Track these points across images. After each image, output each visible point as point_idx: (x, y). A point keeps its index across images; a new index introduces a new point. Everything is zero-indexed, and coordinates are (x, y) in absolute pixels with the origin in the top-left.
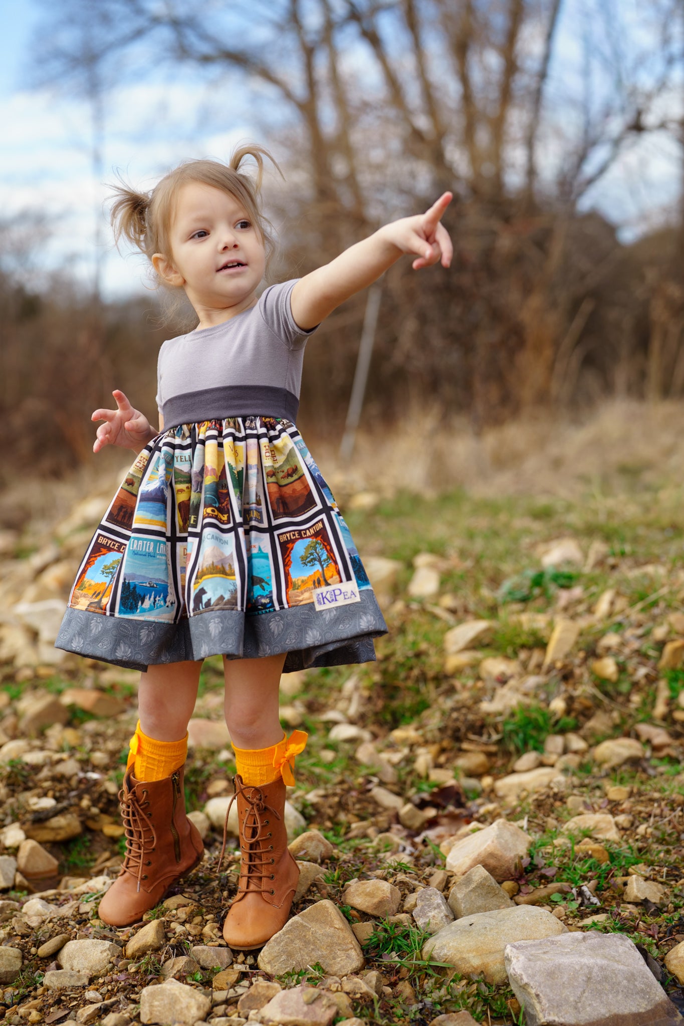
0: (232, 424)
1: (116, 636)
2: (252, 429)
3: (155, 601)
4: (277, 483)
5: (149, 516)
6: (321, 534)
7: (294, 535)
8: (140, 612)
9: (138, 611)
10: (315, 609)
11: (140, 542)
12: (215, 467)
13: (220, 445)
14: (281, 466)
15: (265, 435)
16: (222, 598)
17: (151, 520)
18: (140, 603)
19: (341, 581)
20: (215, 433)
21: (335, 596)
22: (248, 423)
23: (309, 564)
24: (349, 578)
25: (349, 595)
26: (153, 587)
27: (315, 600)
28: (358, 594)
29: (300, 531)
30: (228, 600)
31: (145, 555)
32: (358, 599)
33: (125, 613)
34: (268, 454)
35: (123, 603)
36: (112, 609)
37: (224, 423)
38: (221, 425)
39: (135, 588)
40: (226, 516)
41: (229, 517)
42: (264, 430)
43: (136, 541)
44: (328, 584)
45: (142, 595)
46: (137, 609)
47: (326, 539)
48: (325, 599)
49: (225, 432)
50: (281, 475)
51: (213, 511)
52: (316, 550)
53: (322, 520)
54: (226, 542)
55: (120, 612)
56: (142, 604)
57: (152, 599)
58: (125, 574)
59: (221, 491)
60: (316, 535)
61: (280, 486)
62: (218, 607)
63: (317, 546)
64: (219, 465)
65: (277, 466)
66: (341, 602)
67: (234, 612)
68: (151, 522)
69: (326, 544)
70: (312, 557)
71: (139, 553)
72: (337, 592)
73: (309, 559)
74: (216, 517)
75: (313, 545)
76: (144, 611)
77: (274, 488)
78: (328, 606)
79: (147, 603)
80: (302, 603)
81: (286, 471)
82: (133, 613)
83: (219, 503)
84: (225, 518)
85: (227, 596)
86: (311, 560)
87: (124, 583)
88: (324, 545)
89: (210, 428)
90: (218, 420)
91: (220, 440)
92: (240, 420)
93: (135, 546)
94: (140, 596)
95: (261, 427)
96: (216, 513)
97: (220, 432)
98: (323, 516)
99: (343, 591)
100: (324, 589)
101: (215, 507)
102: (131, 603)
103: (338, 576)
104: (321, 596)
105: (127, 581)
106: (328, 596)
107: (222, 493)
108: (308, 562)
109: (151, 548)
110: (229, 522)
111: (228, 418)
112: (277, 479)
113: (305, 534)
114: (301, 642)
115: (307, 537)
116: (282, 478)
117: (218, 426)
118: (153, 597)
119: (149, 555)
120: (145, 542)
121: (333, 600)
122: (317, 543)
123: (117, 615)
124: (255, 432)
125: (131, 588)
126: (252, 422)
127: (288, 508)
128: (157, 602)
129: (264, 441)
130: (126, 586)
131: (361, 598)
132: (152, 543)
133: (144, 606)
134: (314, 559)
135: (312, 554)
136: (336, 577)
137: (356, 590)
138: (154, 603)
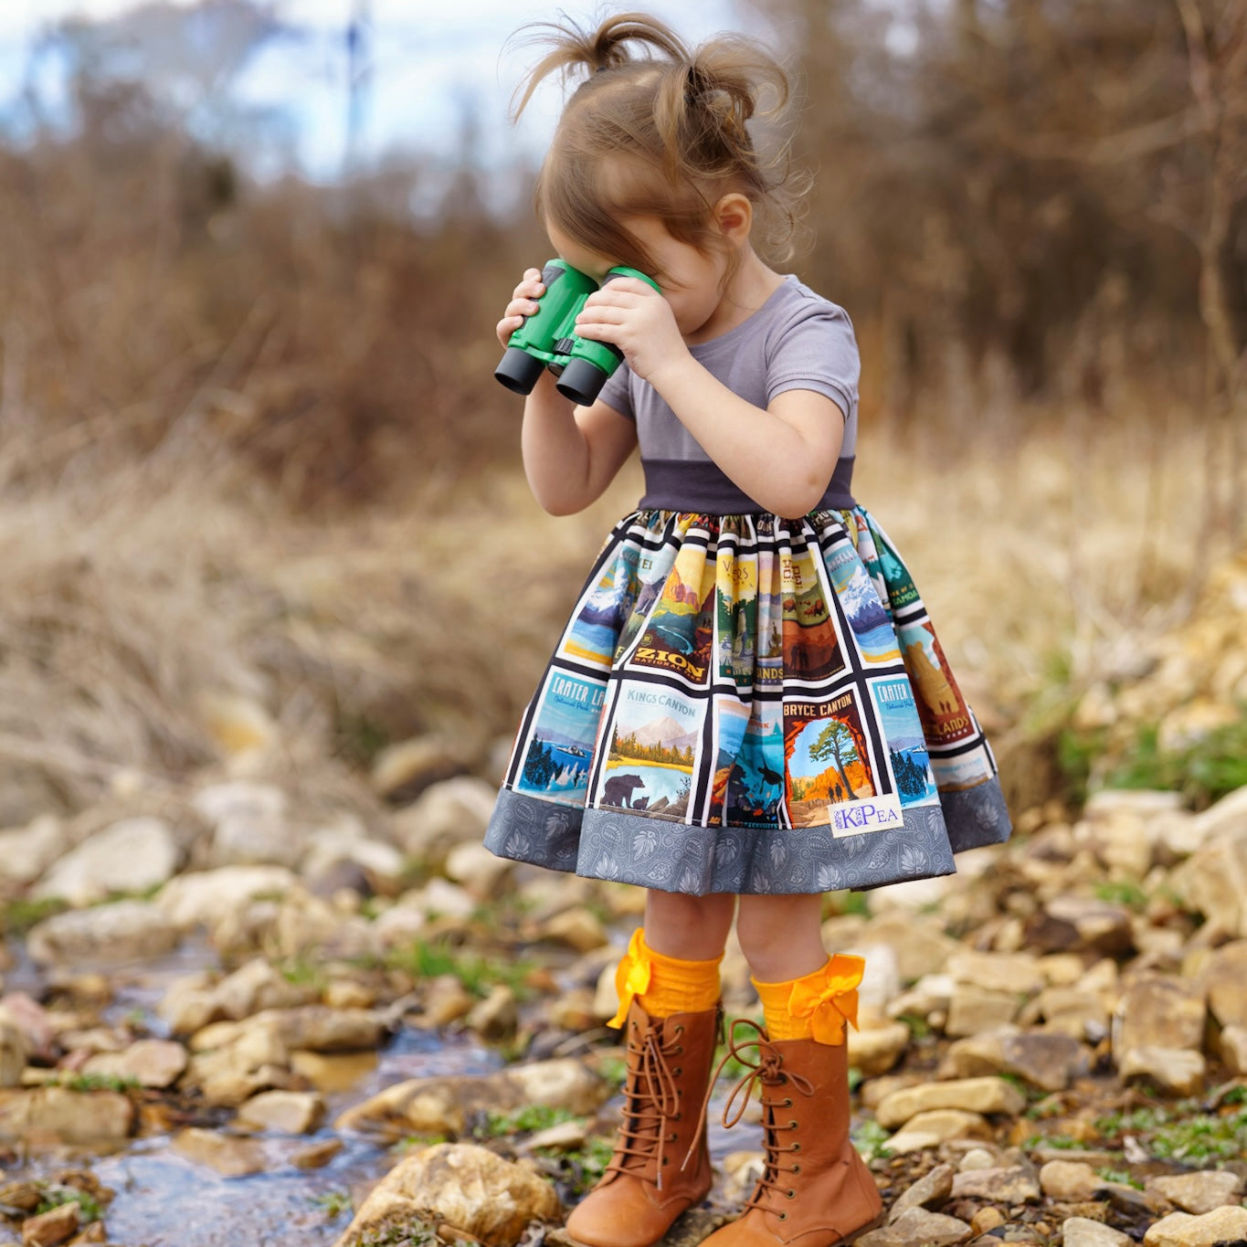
0: (733, 526)
1: (509, 821)
2: (766, 534)
3: (578, 776)
4: (797, 622)
5: (589, 645)
6: (848, 714)
7: (808, 710)
8: (551, 790)
9: (549, 787)
10: (832, 835)
11: (569, 684)
12: (696, 590)
13: (712, 556)
14: (807, 594)
15: (785, 543)
16: (665, 800)
17: (590, 653)
18: (554, 775)
19: (875, 794)
20: (705, 535)
21: (864, 816)
22: (761, 524)
23: (821, 759)
24: (887, 790)
25: (886, 815)
26: (578, 755)
27: (832, 820)
28: (900, 816)
29: (817, 705)
30: (673, 806)
31: (572, 705)
32: (900, 823)
33: (527, 787)
34: (787, 574)
35: (527, 773)
36: (511, 780)
37: (722, 523)
38: (717, 524)
39: (549, 752)
40: (701, 670)
41: (705, 674)
42: (785, 535)
43: (563, 681)
44: (853, 797)
45: (559, 765)
46: (548, 784)
47: (855, 723)
48: (848, 820)
49: (723, 537)
50: (806, 608)
51: (678, 660)
52: (835, 738)
53: (851, 692)
54: (692, 713)
55: (521, 784)
56: (557, 777)
57: (573, 773)
58: (537, 729)
59: (701, 629)
60: (840, 714)
61: (802, 626)
62: (655, 814)
63: (840, 731)
64: (702, 587)
65: (801, 592)
66: (874, 826)
67: (678, 825)
68: (590, 656)
69: (855, 731)
70: (828, 748)
71: (565, 700)
72: (868, 811)
73: (822, 751)
74: (682, 672)
75: (833, 729)
76: (558, 789)
77: (792, 630)
78: (852, 831)
79: (565, 777)
80: (812, 824)
81: (813, 603)
82: (541, 789)
83: (694, 648)
84: (699, 673)
85: (673, 800)
86: (825, 753)
87: (534, 742)
88: (852, 731)
89: (698, 525)
90: (713, 515)
91: (713, 547)
92: (748, 518)
93: (560, 688)
94: (555, 765)
95: (780, 530)
96: (683, 664)
97: (714, 537)
98: (853, 686)
99: (876, 810)
100: (846, 805)
101: (684, 655)
102: (540, 774)
103: (869, 786)
104: (841, 815)
105: (539, 740)
106: (853, 816)
107: (702, 633)
108: (820, 756)
109: (584, 696)
110: (703, 682)
111: (729, 515)
112: (799, 614)
113: (825, 710)
114: (810, 884)
115: (827, 716)
116: (806, 613)
117: (712, 526)
118: (575, 769)
119: (579, 705)
120: (576, 685)
121: (860, 822)
122: (839, 726)
123: (515, 787)
124: (770, 540)
125: (544, 751)
126: (767, 522)
127: (807, 664)
128: (581, 778)
129: (785, 552)
130: (536, 747)
131: (905, 822)
132: (587, 688)
133: (559, 781)
134: (830, 751)
135: (828, 743)
136: (867, 786)
137: (898, 808)
138: (575, 780)
